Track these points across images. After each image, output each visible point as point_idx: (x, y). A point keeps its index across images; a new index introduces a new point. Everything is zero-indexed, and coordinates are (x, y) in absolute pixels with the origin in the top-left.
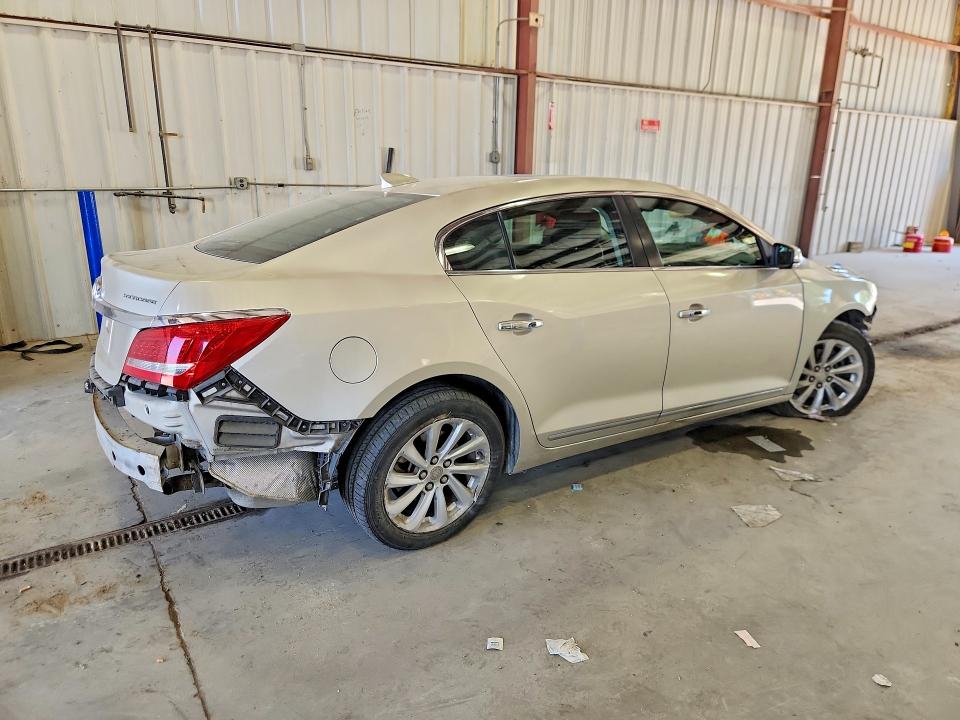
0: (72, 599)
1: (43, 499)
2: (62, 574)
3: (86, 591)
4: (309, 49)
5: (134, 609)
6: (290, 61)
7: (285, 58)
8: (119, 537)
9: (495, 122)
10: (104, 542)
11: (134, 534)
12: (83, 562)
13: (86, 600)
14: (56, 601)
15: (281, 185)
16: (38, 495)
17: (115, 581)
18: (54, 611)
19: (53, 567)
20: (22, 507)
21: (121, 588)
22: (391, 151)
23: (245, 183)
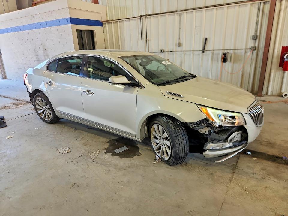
4: (182, 11)
6: (177, 15)
7: (176, 15)
9: (257, 22)
15: (171, 51)
22: (206, 39)
23: (162, 51)
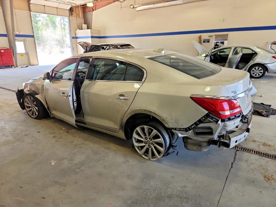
0: (262, 143)
1: (265, 177)
2: (263, 149)
3: (259, 143)
5: (250, 136)
8: (246, 150)
10: (250, 152)
11: (242, 149)
12: (257, 149)
13: (259, 142)
14: (265, 145)
16: (267, 180)
17: (251, 142)
18: (266, 143)
19: (265, 152)
20: (273, 177)
21: (251, 140)
